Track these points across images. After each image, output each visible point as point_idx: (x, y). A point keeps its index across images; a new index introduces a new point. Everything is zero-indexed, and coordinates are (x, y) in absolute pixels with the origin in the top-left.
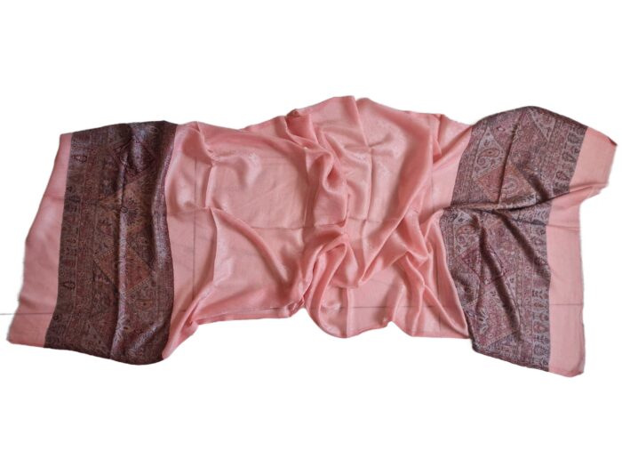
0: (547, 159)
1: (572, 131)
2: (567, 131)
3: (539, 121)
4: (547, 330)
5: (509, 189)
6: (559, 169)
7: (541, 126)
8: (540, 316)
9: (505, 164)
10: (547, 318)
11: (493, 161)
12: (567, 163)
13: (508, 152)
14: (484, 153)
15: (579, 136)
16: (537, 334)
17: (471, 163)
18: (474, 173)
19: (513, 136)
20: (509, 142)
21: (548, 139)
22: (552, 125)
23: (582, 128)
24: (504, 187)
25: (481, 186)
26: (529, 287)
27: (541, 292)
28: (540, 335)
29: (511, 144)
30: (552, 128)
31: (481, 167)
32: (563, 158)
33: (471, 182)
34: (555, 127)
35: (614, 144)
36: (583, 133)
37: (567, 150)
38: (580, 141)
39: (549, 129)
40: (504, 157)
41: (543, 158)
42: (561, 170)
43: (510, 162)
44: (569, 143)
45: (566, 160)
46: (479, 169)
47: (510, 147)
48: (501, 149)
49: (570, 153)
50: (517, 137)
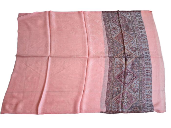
0: (134, 26)
1: (136, 14)
2: (135, 15)
3: (125, 15)
4: (151, 97)
5: (126, 39)
6: (139, 27)
7: (127, 16)
8: (149, 92)
9: (122, 31)
10: (151, 92)
11: (117, 31)
12: (141, 24)
13: (121, 27)
14: (113, 29)
15: (139, 14)
16: (147, 99)
17: (110, 33)
18: (112, 36)
19: (119, 21)
20: (119, 24)
21: (131, 19)
22: (130, 15)
23: (139, 12)
24: (124, 39)
25: (116, 40)
26: (144, 81)
27: (149, 83)
28: (148, 99)
29: (120, 24)
30: (130, 16)
31: (114, 34)
32: (138, 23)
33: (112, 39)
34: (131, 15)
35: (151, 11)
36: (140, 13)
37: (138, 20)
38: (140, 16)
39: (129, 16)
40: (120, 29)
41: (132, 26)
42: (140, 27)
43: (123, 30)
44: (138, 18)
45: (140, 23)
46: (113, 35)
47: (120, 26)
48: (118, 27)
49: (140, 20)
50: (121, 22)
